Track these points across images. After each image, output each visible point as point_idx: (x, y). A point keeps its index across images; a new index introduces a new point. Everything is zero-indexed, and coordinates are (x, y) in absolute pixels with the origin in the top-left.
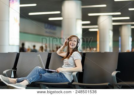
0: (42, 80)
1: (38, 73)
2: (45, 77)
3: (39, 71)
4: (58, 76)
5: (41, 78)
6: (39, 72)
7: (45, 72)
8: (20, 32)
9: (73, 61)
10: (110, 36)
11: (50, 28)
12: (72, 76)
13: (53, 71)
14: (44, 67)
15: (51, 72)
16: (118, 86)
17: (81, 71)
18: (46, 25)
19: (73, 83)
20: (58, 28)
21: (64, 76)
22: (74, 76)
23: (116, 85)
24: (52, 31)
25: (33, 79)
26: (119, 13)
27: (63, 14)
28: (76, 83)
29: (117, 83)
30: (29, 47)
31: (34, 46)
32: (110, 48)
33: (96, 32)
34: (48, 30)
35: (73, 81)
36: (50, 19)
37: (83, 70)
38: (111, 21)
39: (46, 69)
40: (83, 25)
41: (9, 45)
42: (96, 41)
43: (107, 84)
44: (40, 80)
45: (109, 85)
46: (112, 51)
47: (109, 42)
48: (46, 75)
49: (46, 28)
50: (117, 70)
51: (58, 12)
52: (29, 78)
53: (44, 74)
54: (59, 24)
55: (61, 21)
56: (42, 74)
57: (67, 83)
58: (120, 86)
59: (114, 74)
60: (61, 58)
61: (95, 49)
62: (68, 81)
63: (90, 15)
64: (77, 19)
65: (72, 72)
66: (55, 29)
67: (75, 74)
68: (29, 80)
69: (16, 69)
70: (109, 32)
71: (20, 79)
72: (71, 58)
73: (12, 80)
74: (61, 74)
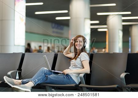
0: (48, 81)
1: (43, 74)
2: (51, 79)
3: (45, 72)
4: (64, 78)
5: (47, 79)
6: (45, 74)
7: (51, 73)
8: (26, 32)
9: (80, 62)
10: (119, 36)
11: (57, 28)
12: (79, 77)
13: (59, 72)
14: (50, 68)
15: (57, 73)
16: (127, 88)
17: (89, 72)
18: (53, 25)
19: (80, 85)
20: (65, 28)
21: (71, 77)
22: (81, 78)
23: (125, 88)
24: (59, 31)
25: (39, 80)
26: (130, 13)
27: (70, 13)
28: (84, 85)
29: (126, 85)
30: (35, 47)
31: (40, 47)
32: (120, 49)
33: (105, 32)
34: (55, 30)
35: (80, 83)
36: (57, 18)
37: (91, 71)
38: (121, 21)
39: (52, 71)
40: (92, 24)
41: (15, 45)
42: (105, 42)
43: (115, 86)
44: (45, 82)
45: (117, 87)
46: (121, 52)
47: (119, 43)
48: (52, 76)
49: (53, 28)
50: (126, 72)
51: (66, 11)
52: (34, 79)
53: (50, 75)
54: (66, 24)
55: (68, 20)
56: (48, 76)
57: (73, 85)
58: (129, 88)
59: (123, 75)
60: (68, 59)
61: (104, 50)
62: (75, 83)
63: (99, 14)
64: (85, 18)
65: (79, 74)
66: (62, 29)
67: (82, 75)
68: (34, 82)
69: (21, 70)
70: (119, 33)
71: (25, 80)
72: (78, 59)
73: (16, 82)
74: (67, 75)
